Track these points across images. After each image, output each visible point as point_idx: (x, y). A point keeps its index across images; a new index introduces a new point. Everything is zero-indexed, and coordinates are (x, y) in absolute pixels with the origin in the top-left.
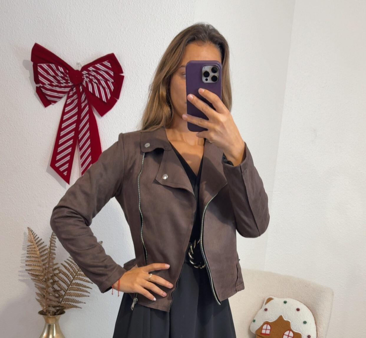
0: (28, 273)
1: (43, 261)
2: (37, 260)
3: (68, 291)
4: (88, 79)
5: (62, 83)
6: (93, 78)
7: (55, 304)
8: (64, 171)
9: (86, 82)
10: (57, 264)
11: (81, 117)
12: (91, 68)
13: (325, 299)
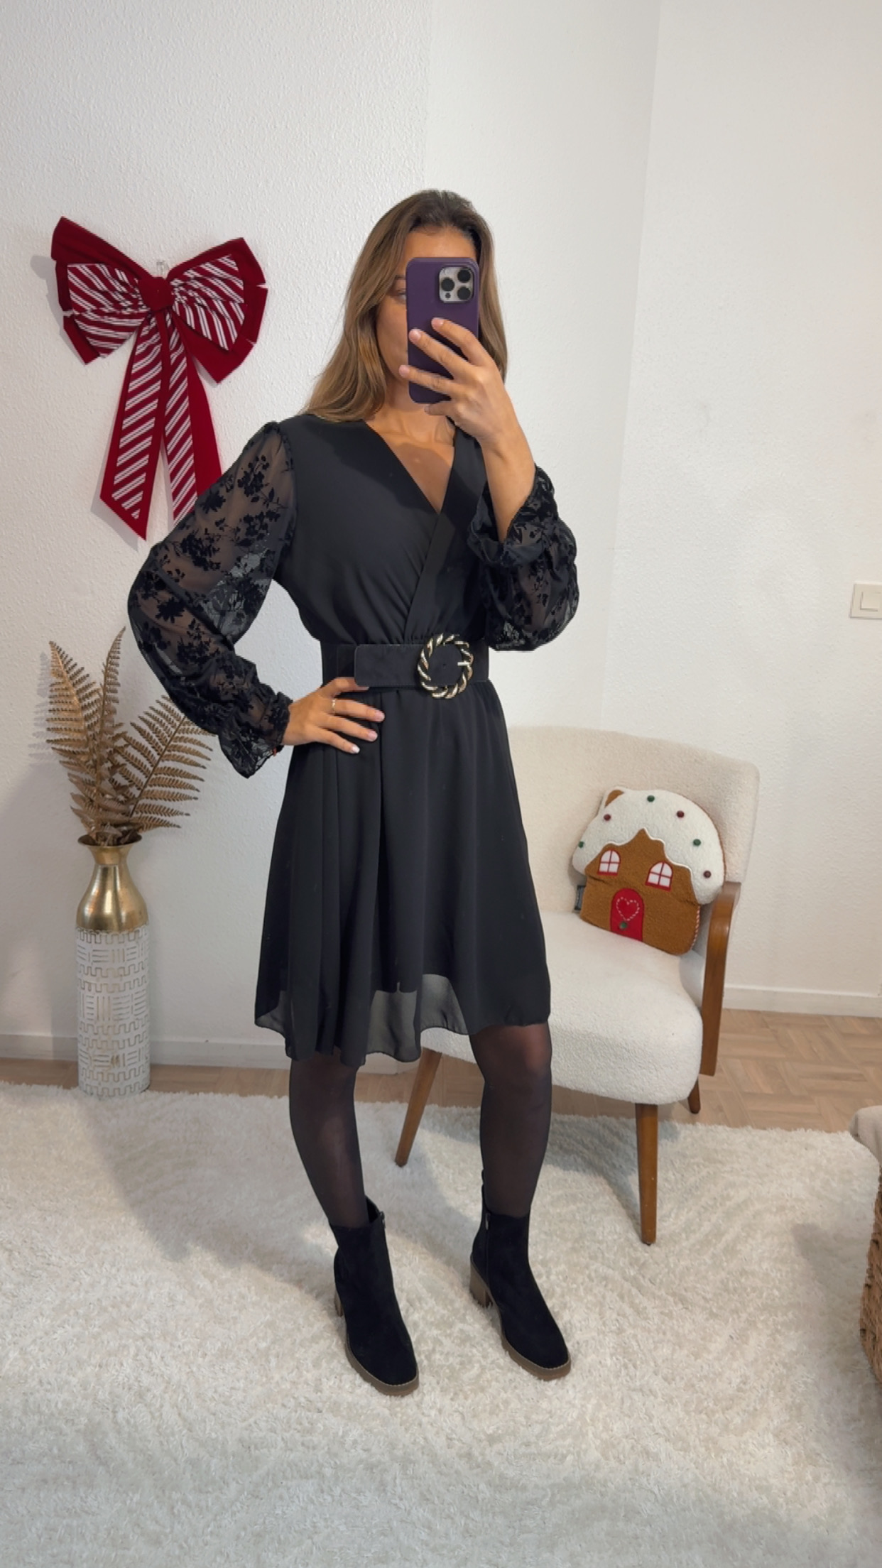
0: (53, 748)
1: (87, 718)
2: (73, 716)
3: (148, 788)
4: (185, 298)
5: (125, 308)
6: (196, 294)
7: (118, 818)
8: (133, 509)
9: (180, 304)
10: (120, 725)
11: (169, 384)
12: (191, 273)
13: (739, 789)
